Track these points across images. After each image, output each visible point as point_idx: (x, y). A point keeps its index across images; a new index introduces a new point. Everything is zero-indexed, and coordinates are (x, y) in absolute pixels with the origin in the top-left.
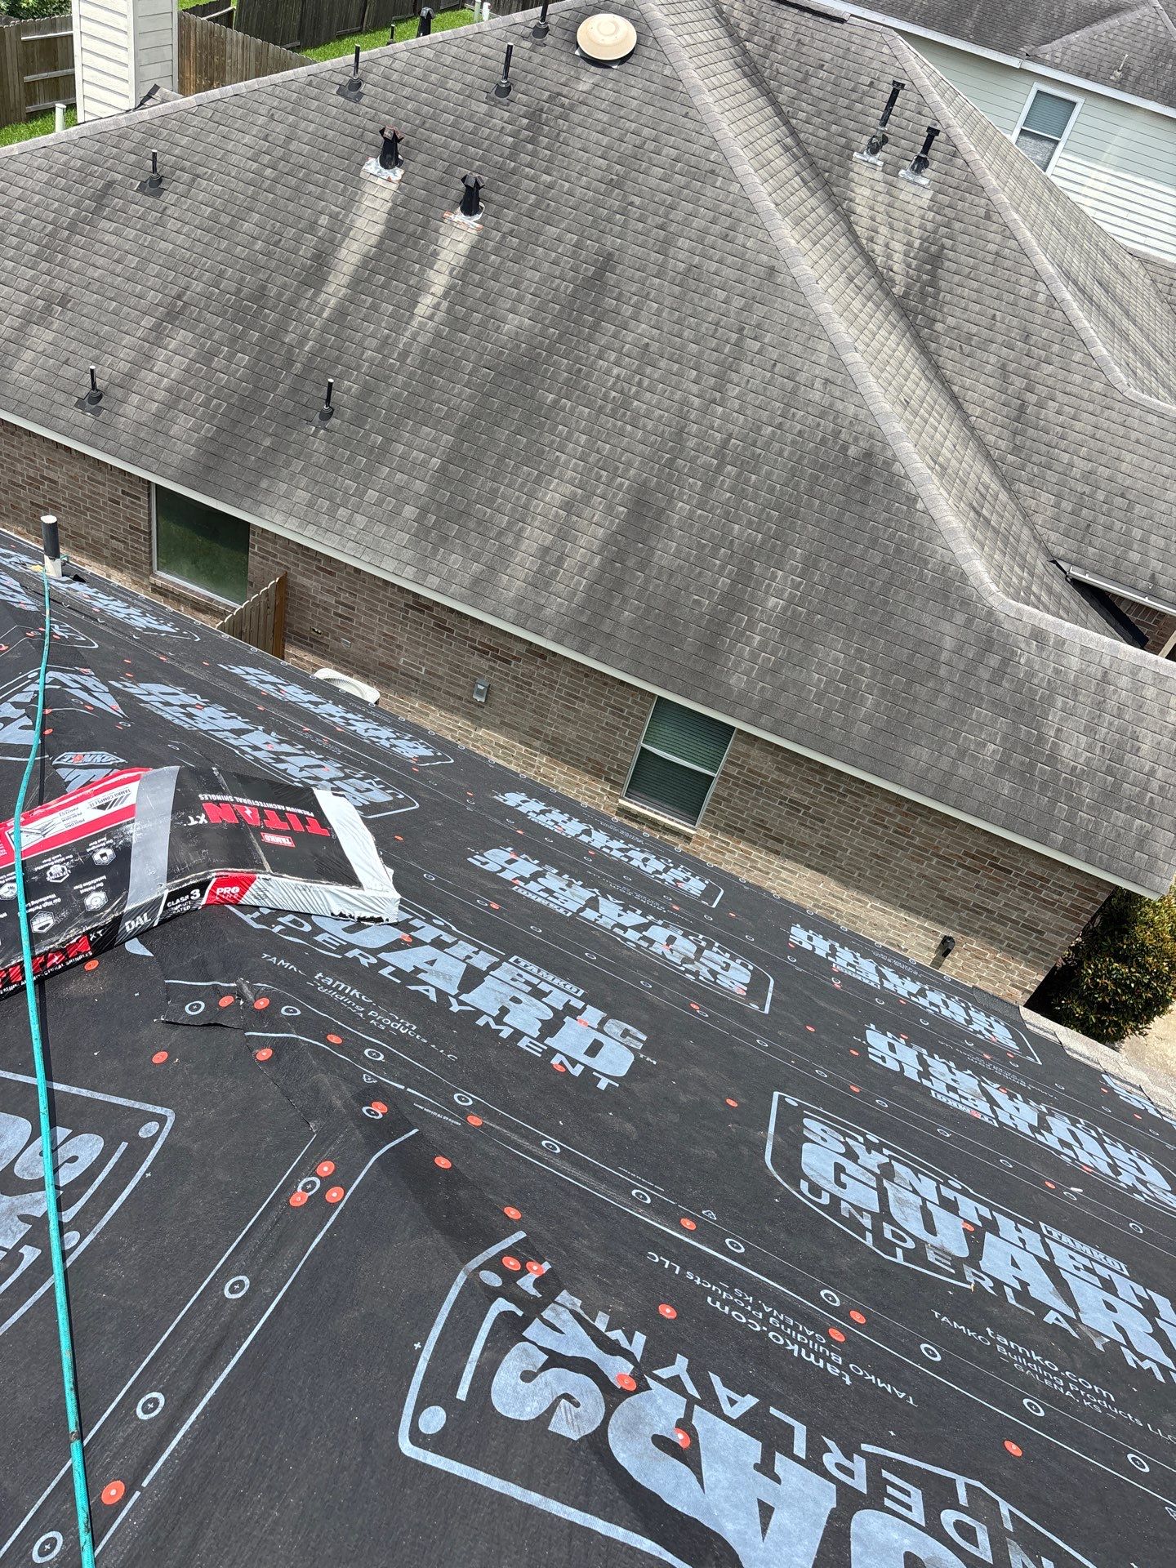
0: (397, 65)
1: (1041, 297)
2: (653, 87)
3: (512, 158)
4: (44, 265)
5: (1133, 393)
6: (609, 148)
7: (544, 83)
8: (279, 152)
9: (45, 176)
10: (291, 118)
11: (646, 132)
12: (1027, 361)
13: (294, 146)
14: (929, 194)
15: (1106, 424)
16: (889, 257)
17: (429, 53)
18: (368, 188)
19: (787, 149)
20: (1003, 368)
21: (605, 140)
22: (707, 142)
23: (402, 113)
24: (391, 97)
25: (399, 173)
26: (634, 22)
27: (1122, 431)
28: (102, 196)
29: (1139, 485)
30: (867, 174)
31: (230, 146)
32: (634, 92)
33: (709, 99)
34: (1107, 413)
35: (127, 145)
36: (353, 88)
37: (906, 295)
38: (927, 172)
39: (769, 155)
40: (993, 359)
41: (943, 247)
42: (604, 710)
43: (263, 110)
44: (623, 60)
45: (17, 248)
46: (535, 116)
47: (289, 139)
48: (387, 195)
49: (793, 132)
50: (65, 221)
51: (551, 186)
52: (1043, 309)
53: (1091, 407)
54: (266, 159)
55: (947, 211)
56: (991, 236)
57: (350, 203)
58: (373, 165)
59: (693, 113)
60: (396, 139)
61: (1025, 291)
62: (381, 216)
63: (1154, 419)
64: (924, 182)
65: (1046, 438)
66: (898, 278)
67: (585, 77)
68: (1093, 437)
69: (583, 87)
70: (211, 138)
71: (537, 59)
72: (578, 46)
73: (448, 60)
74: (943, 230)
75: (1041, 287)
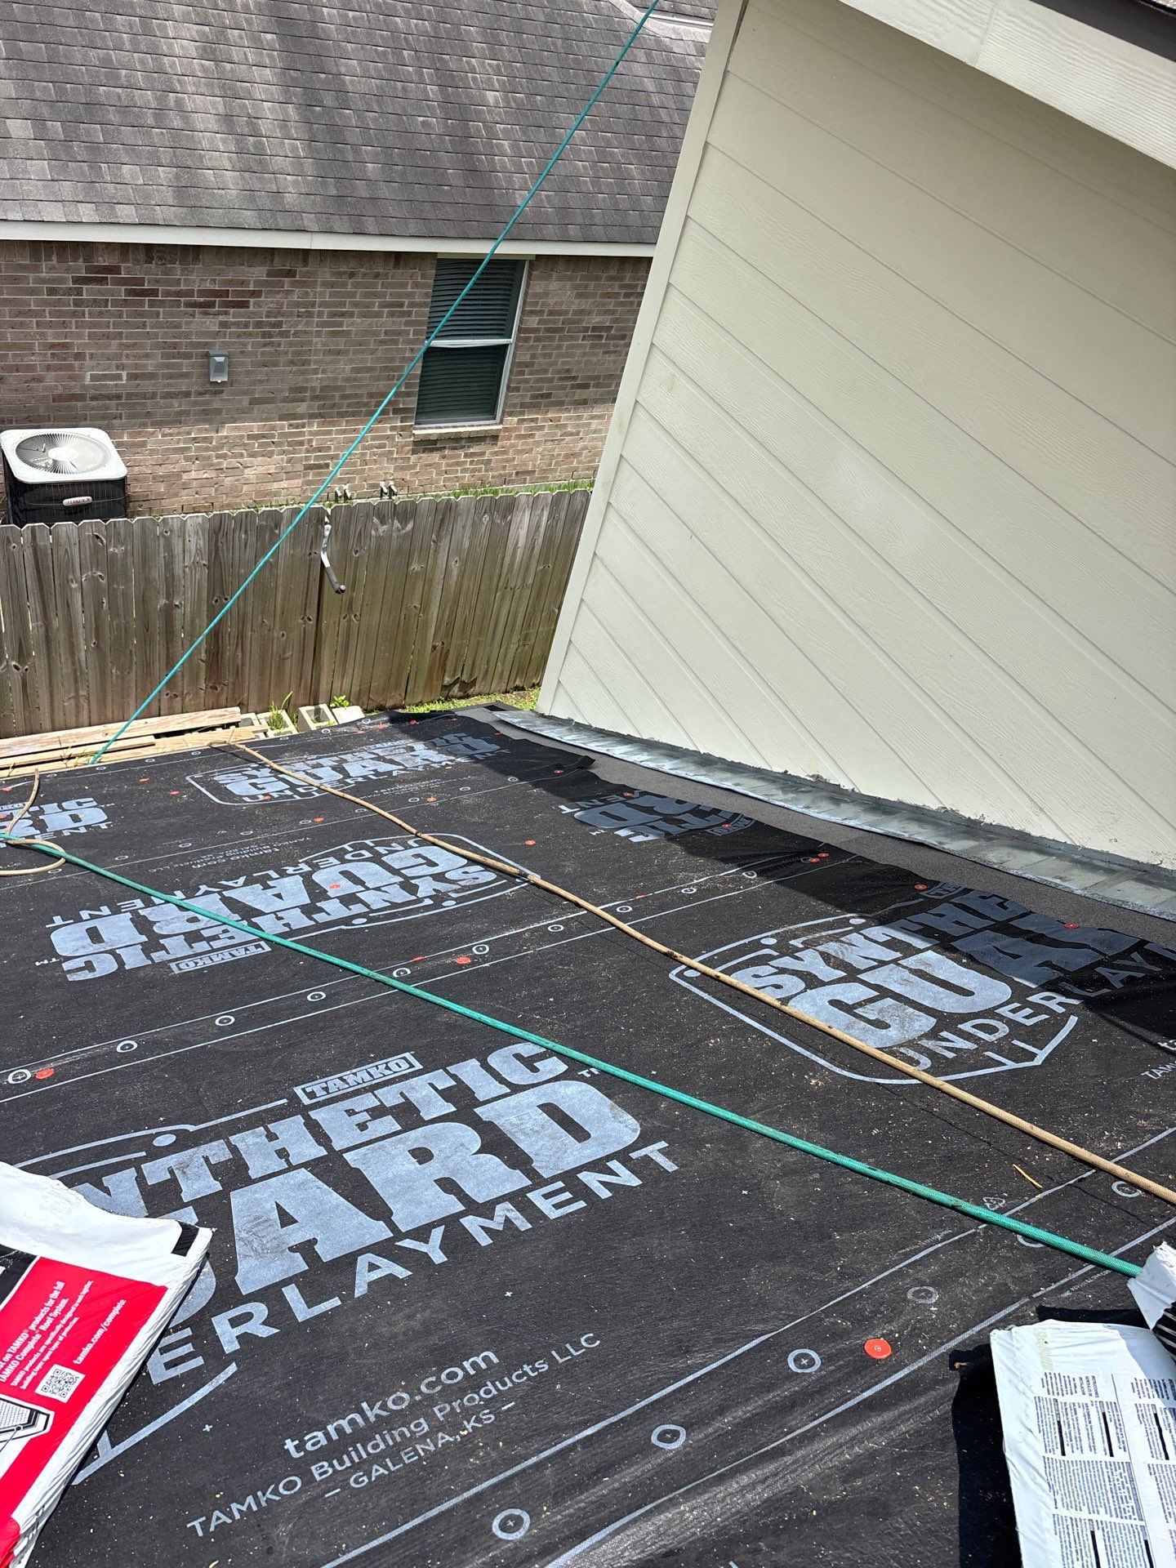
42: (378, 315)
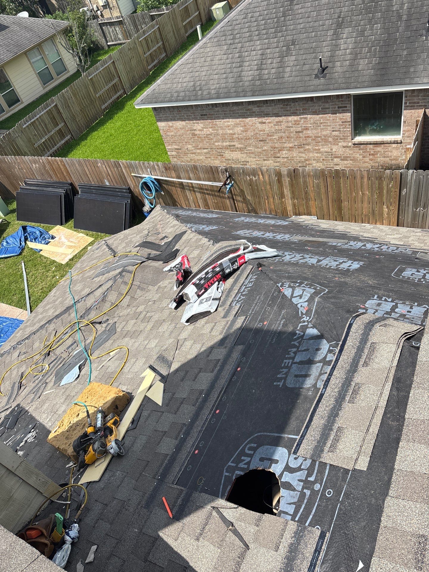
4: (279, 34)
45: (267, 34)
50: (280, 14)
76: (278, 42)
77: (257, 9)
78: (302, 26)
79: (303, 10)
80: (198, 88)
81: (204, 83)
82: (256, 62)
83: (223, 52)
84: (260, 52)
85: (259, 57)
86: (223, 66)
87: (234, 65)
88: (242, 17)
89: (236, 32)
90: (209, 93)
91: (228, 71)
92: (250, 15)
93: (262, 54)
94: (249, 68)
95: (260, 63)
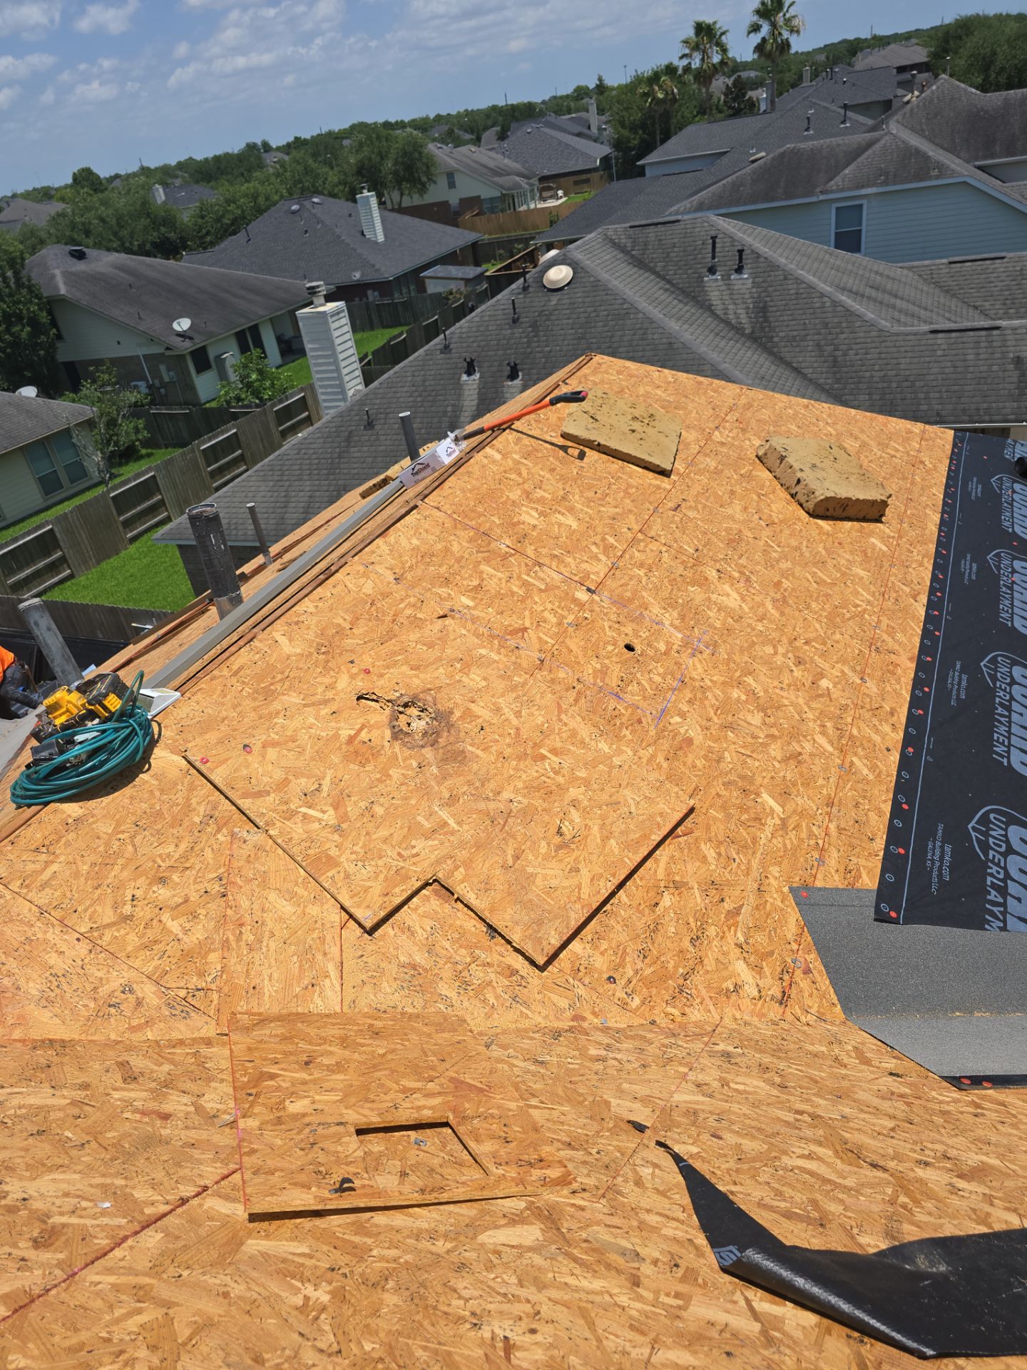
0: (464, 330)
1: (828, 304)
2: (587, 289)
3: (528, 347)
4: (332, 477)
5: (896, 329)
6: (573, 323)
7: (534, 309)
8: (421, 388)
9: (322, 440)
10: (422, 373)
11: (589, 310)
12: (830, 337)
13: (427, 384)
14: (751, 281)
15: (885, 350)
16: (738, 318)
17: (477, 319)
18: (465, 387)
19: (666, 290)
20: (818, 345)
21: (570, 321)
22: (620, 301)
23: (471, 350)
24: (465, 345)
25: (477, 376)
26: (569, 265)
27: (895, 350)
28: (348, 439)
29: (914, 372)
30: (715, 284)
31: (399, 395)
32: (578, 295)
33: (616, 282)
34: (884, 344)
35: (353, 413)
36: (446, 348)
37: (753, 332)
38: (745, 271)
39: (656, 296)
40: (811, 343)
41: (766, 302)
43: (409, 374)
44: (568, 284)
45: (319, 474)
46: (534, 326)
47: (424, 381)
48: (475, 386)
49: (669, 282)
50: (336, 455)
51: (550, 352)
52: (830, 309)
53: (874, 345)
54: (416, 394)
55: (763, 284)
56: (790, 287)
57: (459, 396)
58: (464, 377)
59: (609, 292)
60: (472, 361)
61: (817, 305)
62: (475, 397)
63: (912, 337)
64: (746, 276)
65: (854, 369)
66: (746, 326)
67: (552, 298)
68: (880, 358)
69: (553, 303)
70: (389, 396)
71: (528, 300)
72: (545, 287)
73: (486, 318)
74: (763, 294)
75: (825, 299)
76: (329, 485)
77: (312, 446)
78: (356, 471)
79: (358, 454)
80: (233, 527)
81: (241, 521)
82: (302, 504)
83: (268, 489)
84: (308, 494)
85: (306, 499)
86: (265, 505)
87: (278, 505)
88: (295, 452)
89: (285, 468)
90: (245, 534)
91: (271, 510)
92: (303, 451)
93: (311, 497)
94: (294, 510)
95: (306, 505)
